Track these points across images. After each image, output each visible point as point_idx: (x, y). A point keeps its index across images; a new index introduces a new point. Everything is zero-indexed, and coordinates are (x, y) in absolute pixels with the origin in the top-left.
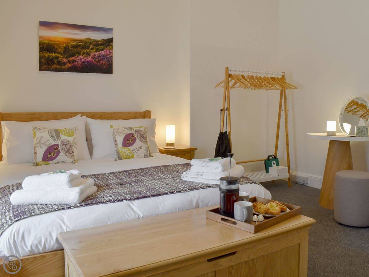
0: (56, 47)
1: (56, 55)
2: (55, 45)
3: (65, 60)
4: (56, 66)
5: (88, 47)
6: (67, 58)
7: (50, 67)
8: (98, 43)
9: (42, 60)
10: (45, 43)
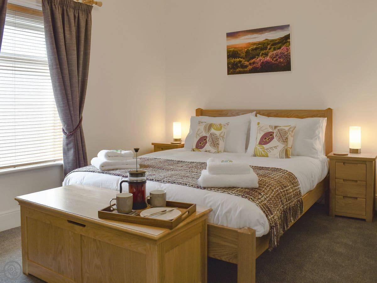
0: (239, 53)
1: (240, 60)
2: (239, 51)
3: (247, 63)
4: (240, 69)
5: (266, 48)
6: (248, 61)
7: (235, 71)
8: (275, 42)
9: (230, 66)
10: (230, 51)
